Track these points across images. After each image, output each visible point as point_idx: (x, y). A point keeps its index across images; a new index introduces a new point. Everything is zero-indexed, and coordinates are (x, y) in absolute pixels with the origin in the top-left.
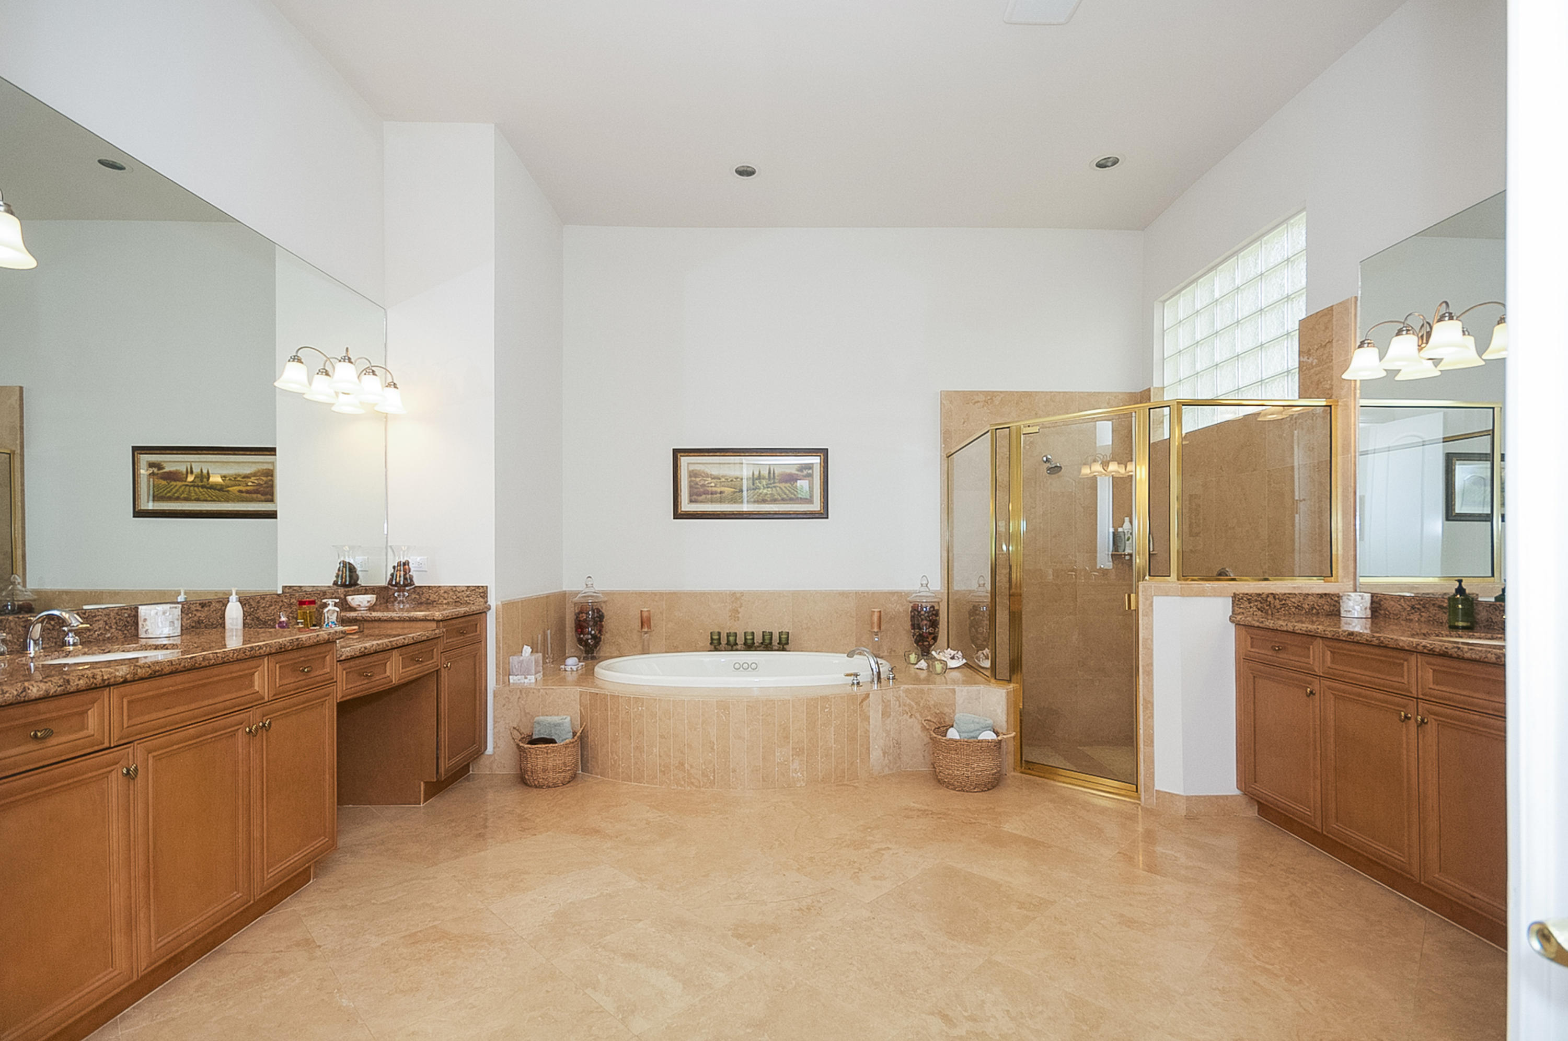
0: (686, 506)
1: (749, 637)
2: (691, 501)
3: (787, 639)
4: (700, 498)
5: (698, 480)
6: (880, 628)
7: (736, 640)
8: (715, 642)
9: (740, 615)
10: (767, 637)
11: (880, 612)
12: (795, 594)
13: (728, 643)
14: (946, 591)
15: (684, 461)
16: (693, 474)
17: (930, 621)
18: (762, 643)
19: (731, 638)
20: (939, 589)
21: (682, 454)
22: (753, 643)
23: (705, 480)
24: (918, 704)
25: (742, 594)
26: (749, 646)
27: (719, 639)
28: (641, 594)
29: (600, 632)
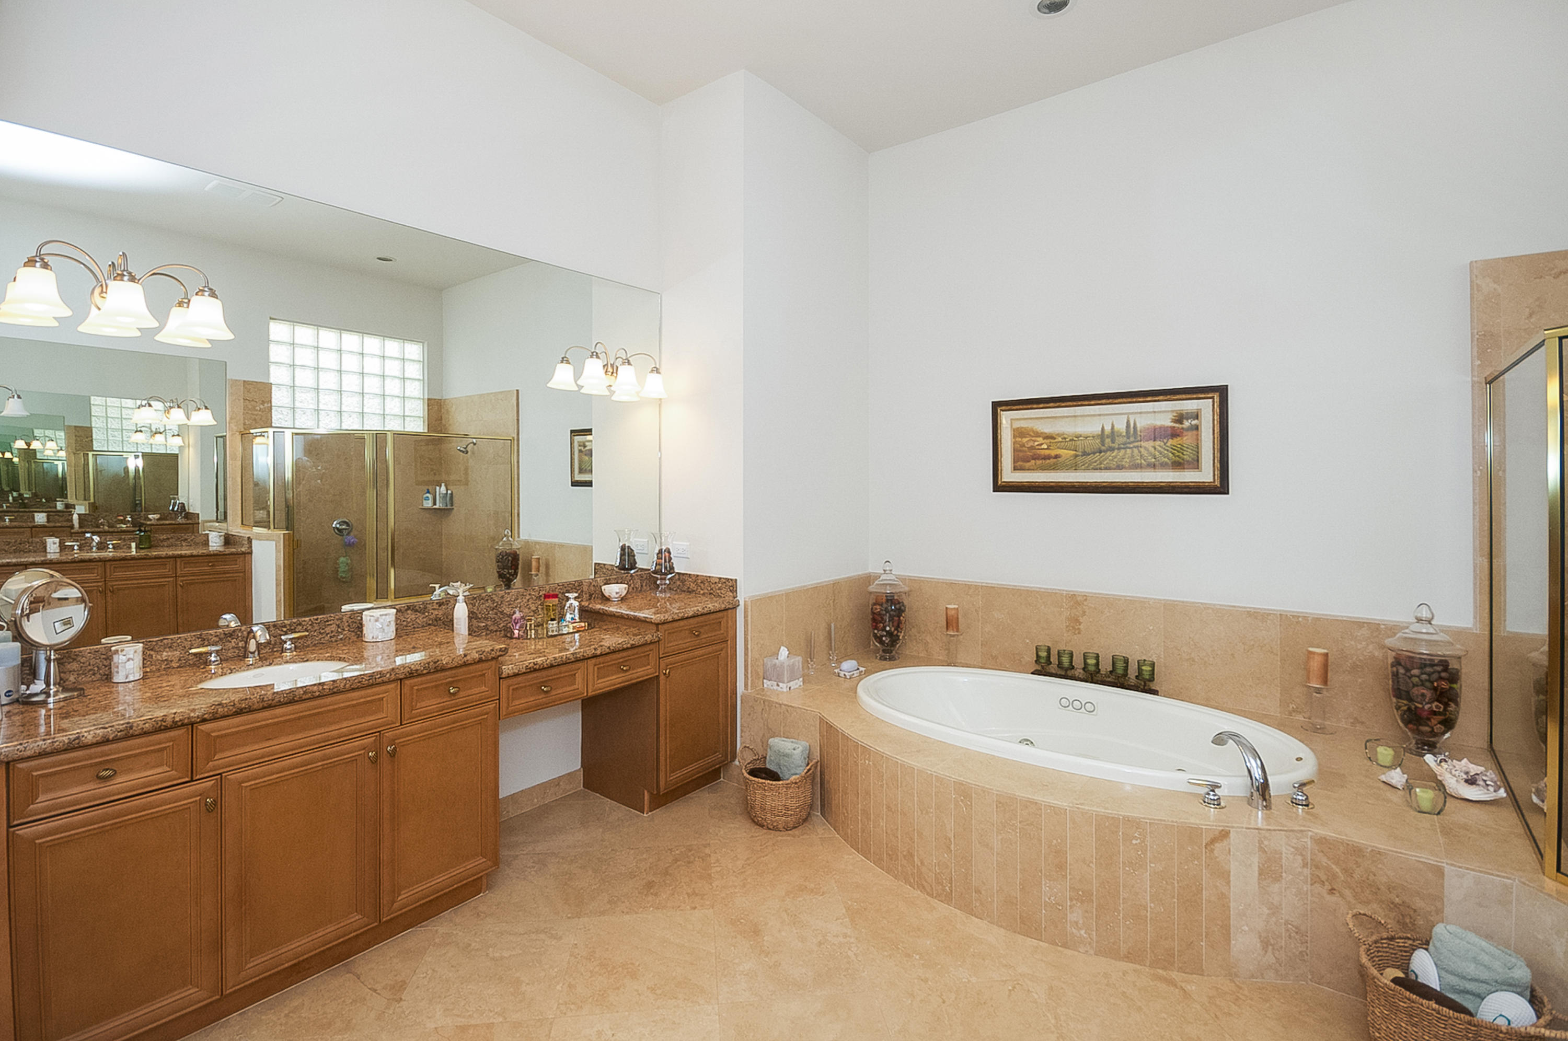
0: (1009, 475)
1: (1092, 661)
2: (1015, 469)
3: (1152, 672)
4: (1027, 465)
5: (1025, 440)
6: (1325, 681)
7: (1071, 662)
8: (1043, 661)
9: (1081, 627)
10: (1120, 665)
11: (1326, 655)
12: (1171, 609)
13: (1060, 666)
14: (1487, 633)
15: (1006, 417)
16: (1019, 433)
17: (1435, 689)
18: (1111, 672)
19: (1065, 660)
20: (1470, 626)
21: (1003, 408)
22: (1098, 671)
23: (1035, 441)
24: (1348, 872)
25: (1086, 597)
26: (1092, 676)
27: (1049, 657)
28: (952, 585)
29: (898, 627)
